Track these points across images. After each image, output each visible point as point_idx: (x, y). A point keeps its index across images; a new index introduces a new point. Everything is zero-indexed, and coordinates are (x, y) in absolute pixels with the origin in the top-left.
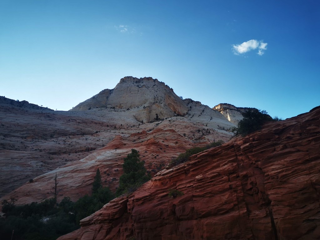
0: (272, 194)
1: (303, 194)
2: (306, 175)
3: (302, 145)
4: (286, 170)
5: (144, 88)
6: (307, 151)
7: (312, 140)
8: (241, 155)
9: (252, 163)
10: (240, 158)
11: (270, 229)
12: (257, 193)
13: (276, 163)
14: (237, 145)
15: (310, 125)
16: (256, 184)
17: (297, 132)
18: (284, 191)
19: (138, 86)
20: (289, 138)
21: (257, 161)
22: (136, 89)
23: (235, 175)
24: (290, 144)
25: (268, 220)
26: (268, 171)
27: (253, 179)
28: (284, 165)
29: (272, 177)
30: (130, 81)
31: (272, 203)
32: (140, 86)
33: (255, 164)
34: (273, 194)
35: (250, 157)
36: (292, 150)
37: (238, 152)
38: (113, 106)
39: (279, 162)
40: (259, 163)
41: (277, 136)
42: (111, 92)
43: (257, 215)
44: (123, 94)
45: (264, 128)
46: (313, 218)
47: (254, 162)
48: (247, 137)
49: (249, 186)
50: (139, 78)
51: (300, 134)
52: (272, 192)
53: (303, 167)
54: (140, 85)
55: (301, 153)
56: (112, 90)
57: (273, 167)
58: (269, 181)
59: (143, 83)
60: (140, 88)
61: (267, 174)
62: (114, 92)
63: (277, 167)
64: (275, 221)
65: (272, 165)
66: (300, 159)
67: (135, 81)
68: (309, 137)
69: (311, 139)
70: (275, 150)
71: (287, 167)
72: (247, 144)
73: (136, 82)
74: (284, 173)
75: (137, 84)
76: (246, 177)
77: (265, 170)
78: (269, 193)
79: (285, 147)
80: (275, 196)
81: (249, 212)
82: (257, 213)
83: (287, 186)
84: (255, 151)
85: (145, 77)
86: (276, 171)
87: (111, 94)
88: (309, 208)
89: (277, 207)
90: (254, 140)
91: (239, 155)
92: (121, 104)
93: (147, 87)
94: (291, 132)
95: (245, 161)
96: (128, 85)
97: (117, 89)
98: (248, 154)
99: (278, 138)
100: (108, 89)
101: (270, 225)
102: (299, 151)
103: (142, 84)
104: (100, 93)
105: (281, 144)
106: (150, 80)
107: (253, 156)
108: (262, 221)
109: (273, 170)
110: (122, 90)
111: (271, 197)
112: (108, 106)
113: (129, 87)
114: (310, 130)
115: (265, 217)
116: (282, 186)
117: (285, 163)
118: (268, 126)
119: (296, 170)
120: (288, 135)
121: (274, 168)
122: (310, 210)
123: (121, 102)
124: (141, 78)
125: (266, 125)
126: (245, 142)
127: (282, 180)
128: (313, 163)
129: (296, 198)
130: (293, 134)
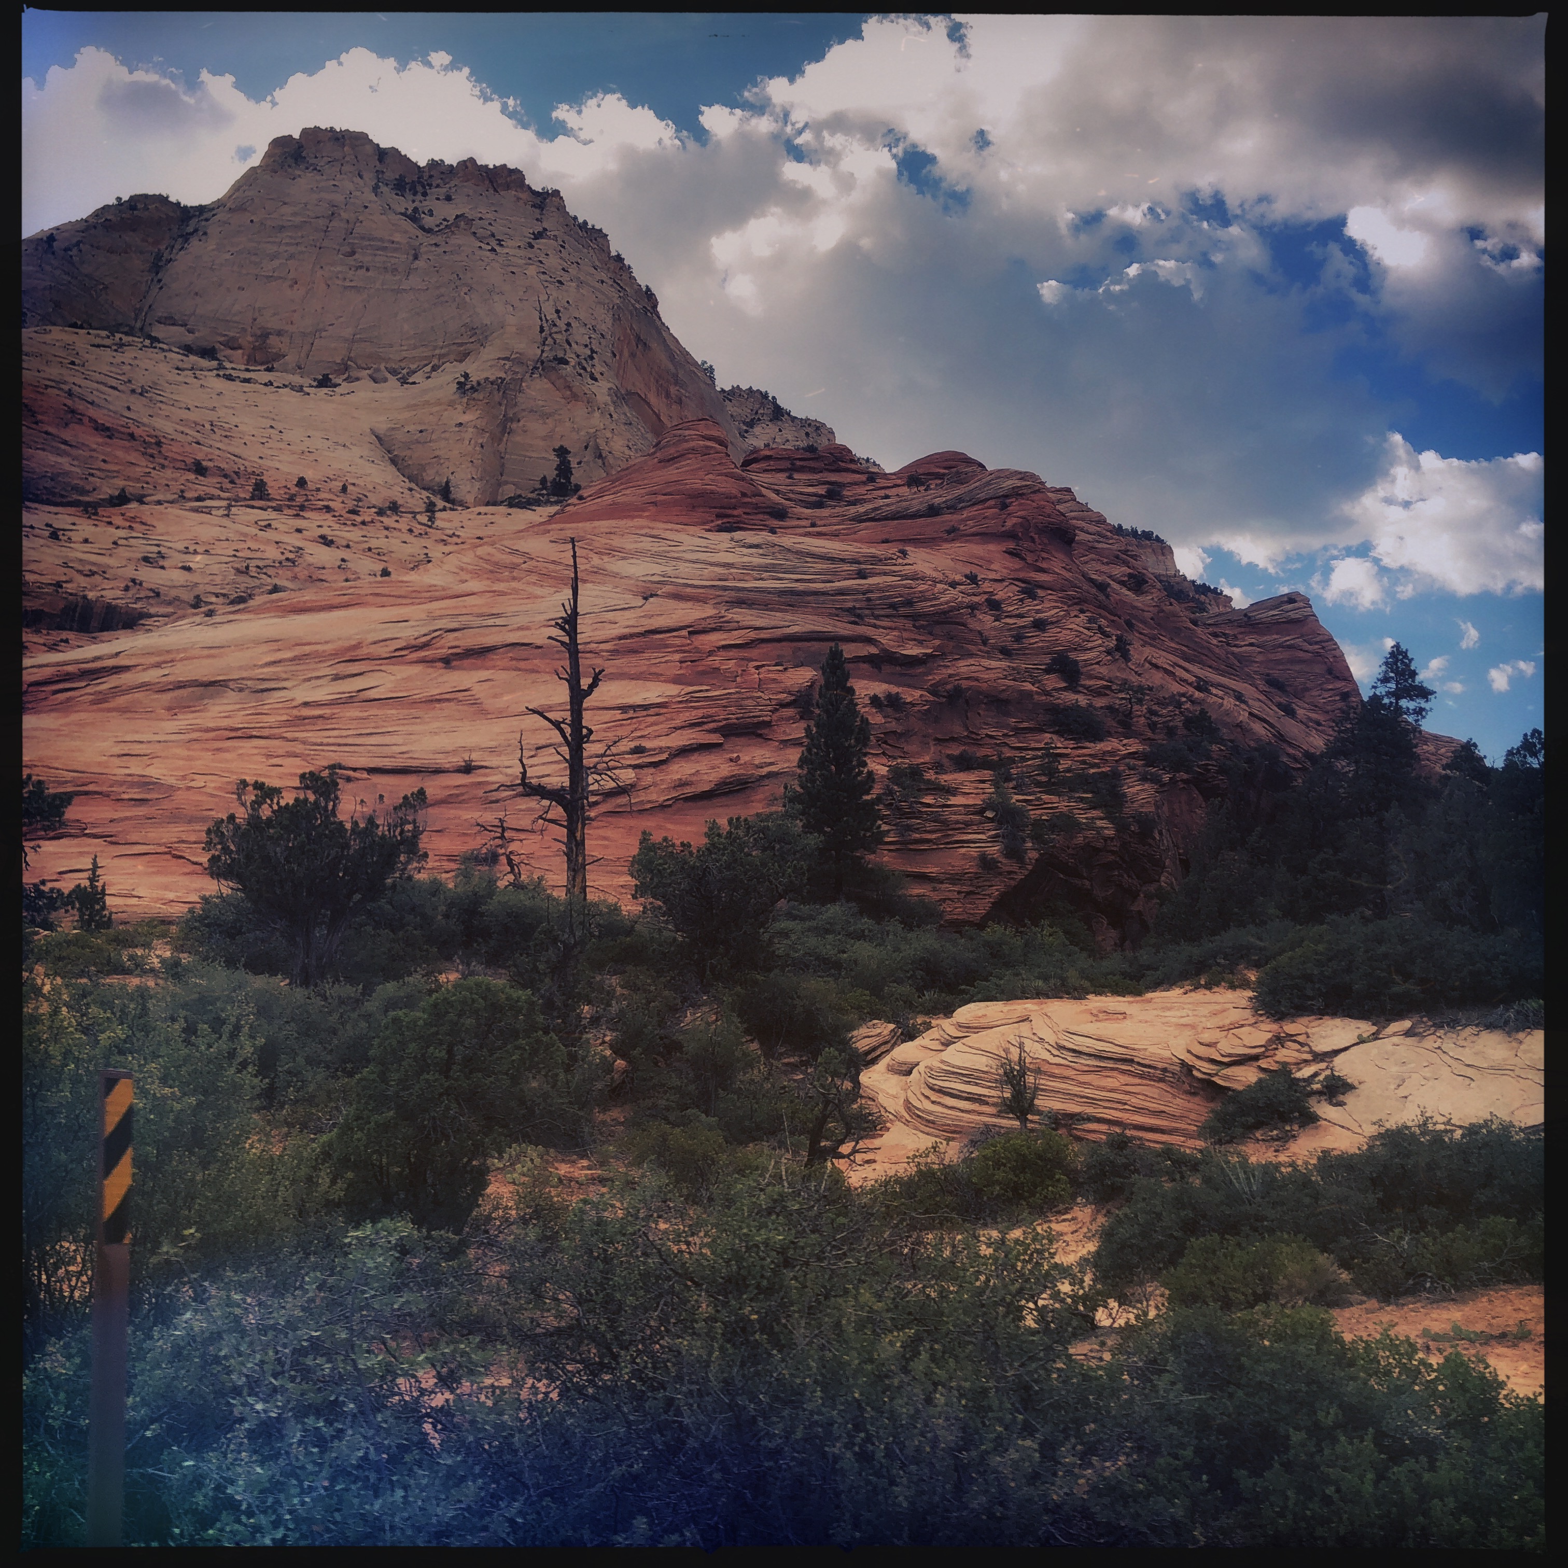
5: (462, 240)
19: (414, 217)
22: (397, 237)
30: (346, 168)
32: (428, 221)
38: (202, 336)
42: (193, 223)
44: (292, 257)
50: (422, 163)
54: (431, 214)
56: (201, 209)
59: (449, 198)
60: (429, 231)
62: (213, 229)
67: (390, 175)
73: (400, 186)
75: (404, 204)
85: (472, 160)
87: (194, 242)
92: (265, 335)
93: (480, 232)
96: (339, 198)
97: (240, 208)
100: (162, 200)
103: (449, 211)
104: (98, 214)
106: (508, 187)
110: (282, 228)
112: (159, 331)
113: (344, 215)
123: (273, 323)
124: (434, 165)
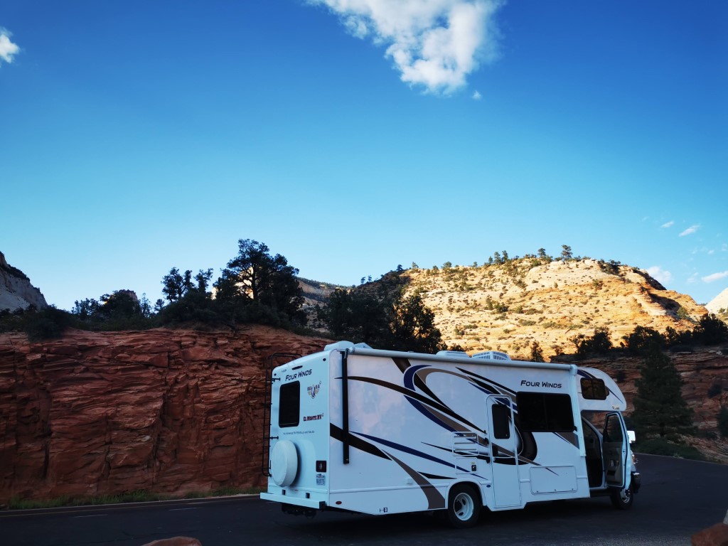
0: (56, 425)
1: (94, 427)
2: (103, 407)
3: (107, 373)
4: (83, 400)
6: (112, 381)
7: (120, 369)
8: (25, 368)
9: (38, 383)
10: (21, 372)
11: (41, 465)
12: (35, 423)
13: (70, 387)
14: (20, 353)
15: (122, 352)
16: (39, 410)
17: (106, 356)
18: (74, 422)
20: (96, 360)
21: (45, 381)
23: (11, 396)
24: (95, 368)
25: (43, 454)
26: (58, 397)
27: (36, 404)
28: (82, 392)
29: (64, 405)
31: (53, 435)
33: (42, 384)
34: (59, 425)
35: (38, 374)
36: (96, 376)
37: (19, 362)
39: (75, 387)
40: (49, 384)
41: (80, 354)
43: (30, 449)
45: (65, 336)
46: (94, 452)
47: (42, 382)
48: (39, 345)
49: (27, 413)
51: (109, 359)
52: (59, 422)
53: (103, 398)
55: (103, 382)
57: (66, 393)
58: (57, 409)
61: (58, 400)
63: (73, 393)
64: (51, 456)
65: (64, 390)
66: (102, 389)
68: (118, 365)
69: (119, 367)
70: (73, 371)
71: (85, 395)
72: (39, 356)
74: (80, 402)
76: (26, 400)
77: (55, 394)
78: (54, 423)
79: (87, 370)
80: (61, 427)
81: (18, 445)
82: (30, 446)
83: (78, 417)
84: (47, 368)
86: (70, 399)
88: (94, 442)
89: (57, 439)
90: (48, 352)
91: (21, 369)
94: (100, 354)
95: (28, 378)
98: (35, 370)
99: (81, 356)
101: (43, 460)
102: (102, 379)
105: (84, 365)
107: (43, 374)
108: (34, 456)
109: (67, 396)
111: (53, 428)
114: (121, 357)
115: (39, 451)
116: (72, 416)
117: (84, 391)
118: (71, 337)
119: (94, 400)
120: (96, 357)
121: (68, 394)
122: (95, 443)
125: (69, 334)
126: (34, 351)
127: (73, 409)
128: (114, 395)
129: (85, 430)
130: (101, 357)
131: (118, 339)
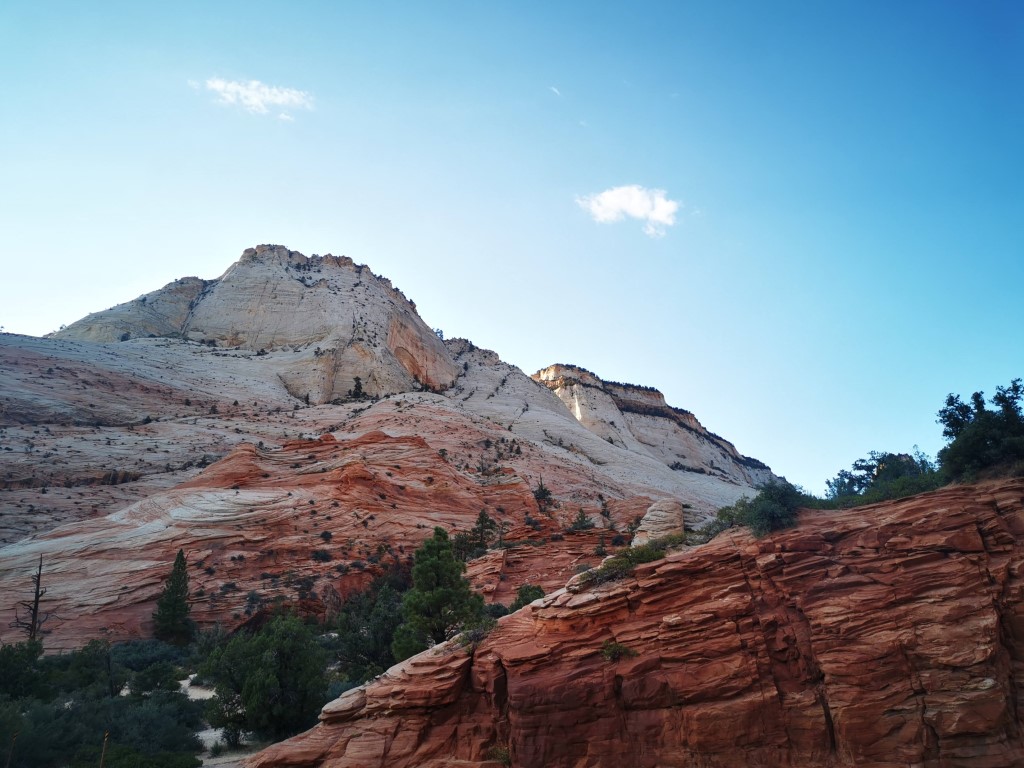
0: (827, 663)
1: (885, 664)
2: (891, 630)
3: (881, 573)
4: (855, 619)
5: (323, 290)
6: (892, 585)
7: (900, 564)
8: (758, 577)
9: (783, 598)
10: (755, 584)
11: (823, 728)
12: (796, 660)
13: (830, 601)
14: (747, 556)
15: (895, 534)
16: (795, 640)
17: (871, 545)
18: (852, 658)
19: (302, 280)
20: (855, 554)
21: (792, 595)
22: (295, 290)
23: (751, 620)
24: (859, 566)
25: (820, 710)
26: (816, 618)
27: (788, 631)
28: (849, 608)
29: (828, 629)
30: (275, 261)
31: (827, 678)
32: (309, 282)
33: (788, 600)
34: (830, 662)
35: (778, 584)
36: (863, 578)
37: (749, 570)
38: (210, 336)
39: (837, 600)
40: (798, 598)
41: (830, 547)
42: (208, 289)
43: (799, 701)
44: (249, 300)
45: (800, 523)
46: (900, 707)
47: (787, 596)
48: (768, 541)
49: (781, 645)
50: (309, 256)
51: (877, 549)
52: (829, 657)
53: (885, 614)
54: (311, 278)
55: (879, 587)
56: (212, 282)
57: (826, 610)
58: (821, 637)
59: (319, 271)
60: (308, 286)
61: (817, 622)
62: (216, 290)
63: (836, 610)
64: (833, 713)
65: (823, 605)
66: (879, 600)
67: (294, 263)
68: (895, 557)
69: (897, 561)
70: (826, 575)
71: (855, 612)
72: (772, 557)
73: (298, 267)
74: (851, 624)
75: (300, 275)
76: (773, 625)
77: (811, 613)
78: (822, 660)
79: (847, 571)
80: (834, 666)
81: (781, 696)
82: (798, 697)
83: (856, 648)
84: (788, 574)
85: (330, 255)
86: (835, 619)
87: (208, 295)
88: (894, 690)
89: (835, 686)
90: (783, 549)
91: (754, 579)
92: (237, 334)
93: (331, 285)
94: (860, 543)
95: (768, 592)
96: (270, 274)
97: (228, 281)
98: (774, 578)
99: (833, 550)
100: (196, 279)
101: (823, 719)
102: (875, 582)
103: (317, 277)
104: (166, 287)
105: (840, 564)
106: (345, 265)
107: (785, 583)
108: (808, 713)
109: (828, 615)
110: (246, 288)
111: (825, 668)
112: (191, 335)
113: (273, 282)
114: (895, 544)
115: (814, 705)
116: (846, 648)
117: (852, 605)
118: (809, 522)
119: (872, 620)
120: (854, 549)
121: (830, 612)
122: (896, 693)
123: (239, 328)
124: (314, 256)
125: (805, 518)
126: (764, 551)
127: (846, 637)
128: (903, 608)
129: (873, 671)
130: (862, 547)
131: (881, 515)
